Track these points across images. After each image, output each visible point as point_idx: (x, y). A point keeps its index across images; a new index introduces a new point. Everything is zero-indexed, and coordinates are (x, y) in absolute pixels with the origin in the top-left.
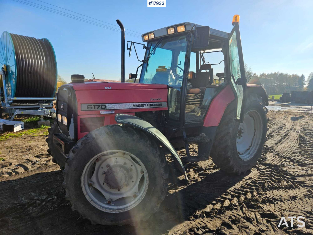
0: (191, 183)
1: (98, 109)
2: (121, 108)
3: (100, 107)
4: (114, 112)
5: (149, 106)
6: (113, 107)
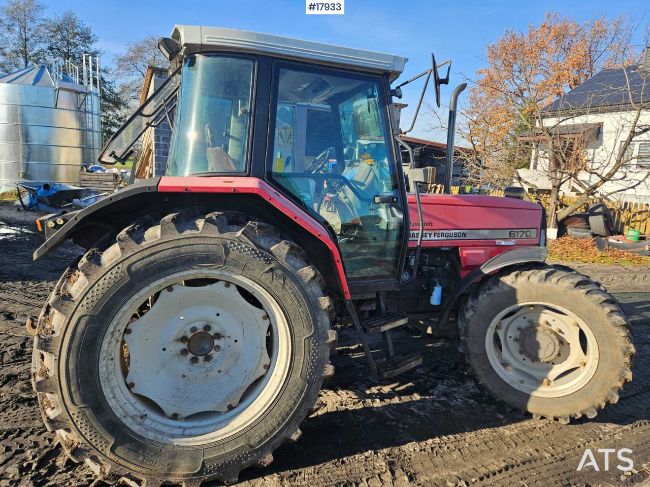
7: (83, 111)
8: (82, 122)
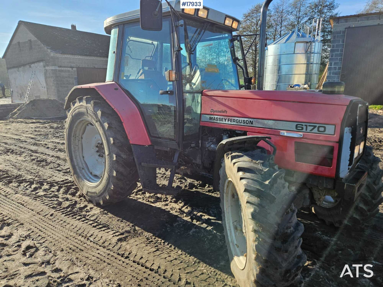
7: (309, 52)
8: (308, 59)
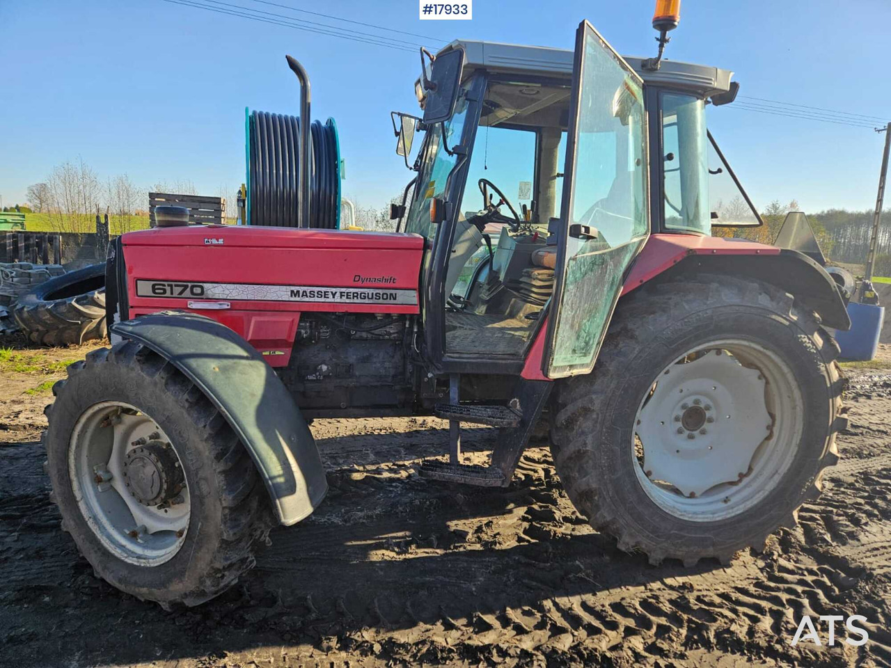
0: (465, 548)
1: (183, 296)
2: (250, 297)
3: (189, 289)
4: (229, 307)
5: (347, 298)
6: (227, 292)
